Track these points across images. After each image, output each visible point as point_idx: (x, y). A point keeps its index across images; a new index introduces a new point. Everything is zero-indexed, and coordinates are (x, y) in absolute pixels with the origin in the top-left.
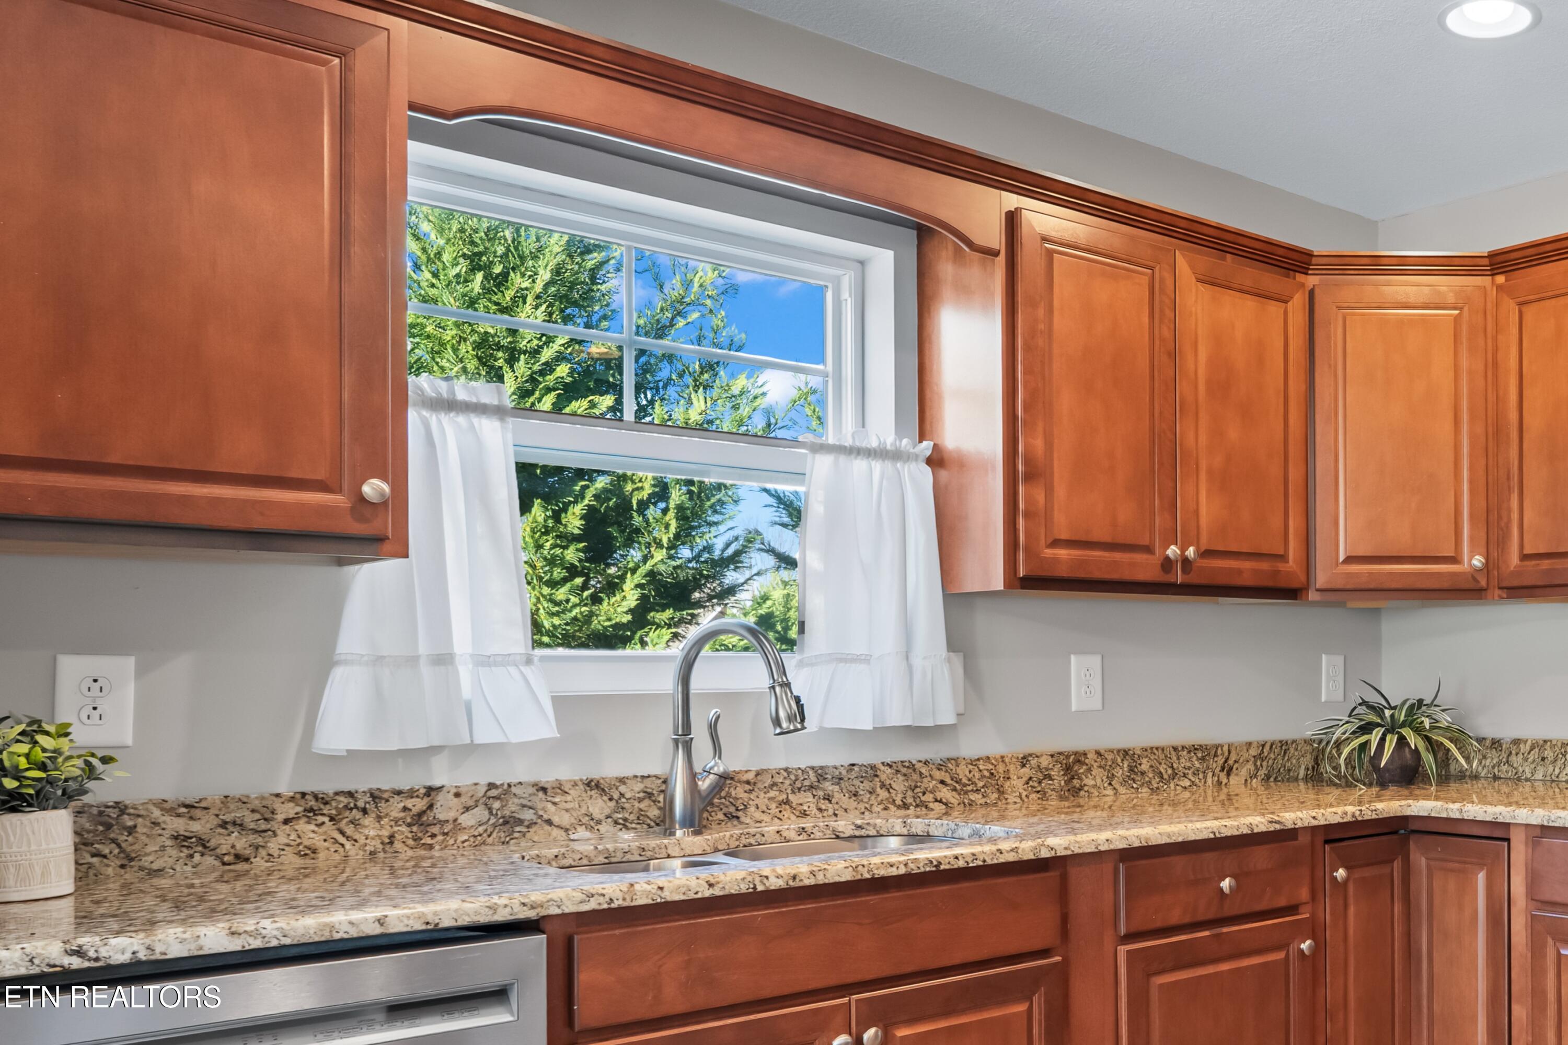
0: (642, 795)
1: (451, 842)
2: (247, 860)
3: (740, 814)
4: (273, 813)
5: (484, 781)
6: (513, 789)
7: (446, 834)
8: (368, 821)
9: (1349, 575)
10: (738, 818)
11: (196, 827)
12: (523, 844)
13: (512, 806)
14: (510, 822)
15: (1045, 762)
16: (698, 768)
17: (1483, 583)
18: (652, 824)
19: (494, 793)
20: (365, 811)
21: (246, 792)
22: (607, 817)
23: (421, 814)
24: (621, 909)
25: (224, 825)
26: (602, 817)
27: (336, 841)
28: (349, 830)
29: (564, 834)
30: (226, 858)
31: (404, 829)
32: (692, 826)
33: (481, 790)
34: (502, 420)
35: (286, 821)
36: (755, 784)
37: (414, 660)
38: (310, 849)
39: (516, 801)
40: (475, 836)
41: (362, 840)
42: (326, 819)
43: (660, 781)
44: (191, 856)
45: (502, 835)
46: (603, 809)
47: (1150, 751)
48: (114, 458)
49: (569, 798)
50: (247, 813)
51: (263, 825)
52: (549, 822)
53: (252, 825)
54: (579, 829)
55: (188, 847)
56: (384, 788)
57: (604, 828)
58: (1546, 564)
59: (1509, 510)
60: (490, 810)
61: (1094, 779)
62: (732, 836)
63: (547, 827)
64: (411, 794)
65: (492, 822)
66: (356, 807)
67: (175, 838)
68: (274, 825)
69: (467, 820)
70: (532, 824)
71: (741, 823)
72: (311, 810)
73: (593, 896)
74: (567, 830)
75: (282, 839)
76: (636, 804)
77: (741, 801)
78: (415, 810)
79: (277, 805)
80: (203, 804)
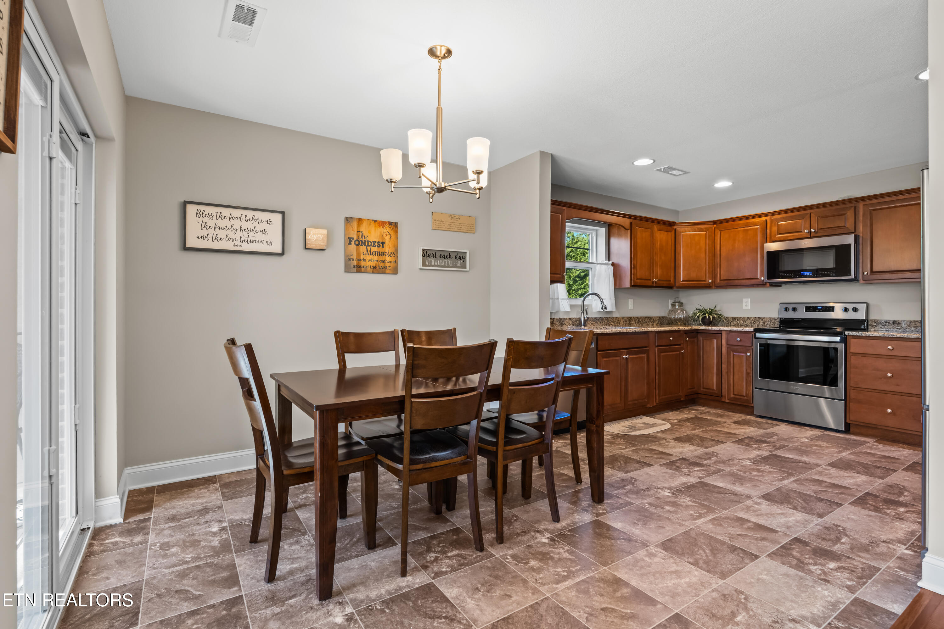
9: (683, 284)
15: (626, 318)
17: (711, 285)
47: (641, 317)
58: (726, 282)
59: (717, 271)
61: (633, 322)
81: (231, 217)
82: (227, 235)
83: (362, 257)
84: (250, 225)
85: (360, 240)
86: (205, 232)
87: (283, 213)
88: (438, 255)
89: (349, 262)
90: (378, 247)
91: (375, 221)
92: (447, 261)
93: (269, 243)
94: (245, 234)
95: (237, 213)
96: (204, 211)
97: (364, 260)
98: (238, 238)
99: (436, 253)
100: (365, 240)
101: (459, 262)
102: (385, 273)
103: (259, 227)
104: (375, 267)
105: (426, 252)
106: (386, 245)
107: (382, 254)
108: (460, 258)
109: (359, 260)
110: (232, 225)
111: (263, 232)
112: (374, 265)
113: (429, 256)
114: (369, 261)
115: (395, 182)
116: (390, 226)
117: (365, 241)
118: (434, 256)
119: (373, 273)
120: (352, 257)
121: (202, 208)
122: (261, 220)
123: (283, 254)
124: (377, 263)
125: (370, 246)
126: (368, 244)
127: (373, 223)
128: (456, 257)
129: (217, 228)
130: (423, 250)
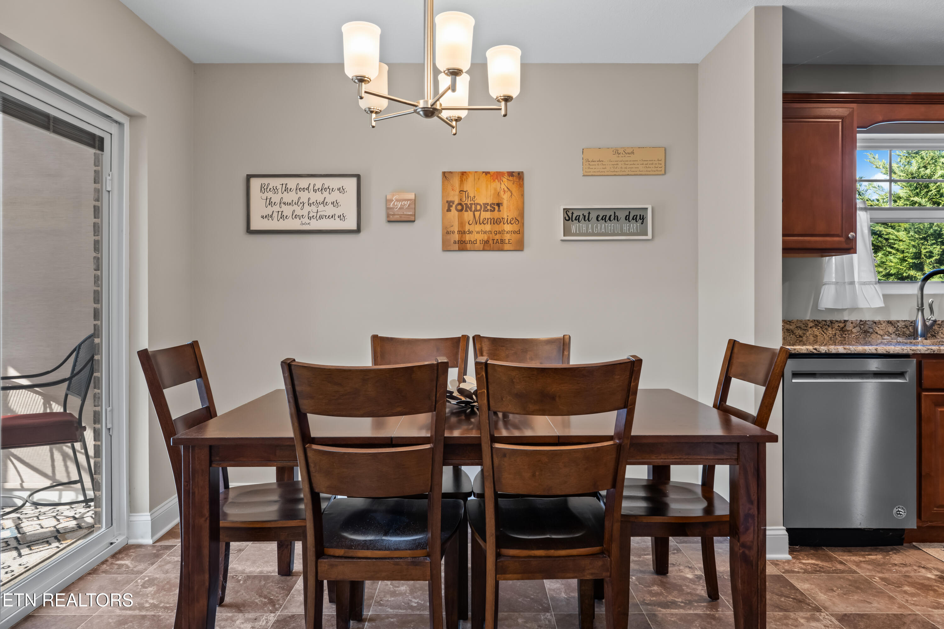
0: (904, 326)
1: (850, 337)
2: (802, 337)
3: (936, 335)
4: (808, 325)
5: (859, 319)
6: (867, 322)
7: (849, 334)
8: (830, 329)
10: (935, 336)
11: (791, 327)
12: (869, 339)
13: (867, 327)
14: (866, 332)
16: (926, 318)
18: (907, 336)
19: (862, 323)
20: (829, 326)
21: (802, 319)
22: (894, 333)
23: (843, 328)
24: (936, 354)
25: (797, 327)
26: (892, 333)
27: (822, 334)
28: (825, 331)
29: (881, 337)
30: (797, 336)
31: (838, 332)
32: (924, 337)
33: (858, 322)
34: (866, 211)
35: (811, 327)
36: (941, 325)
37: (844, 283)
38: (816, 335)
39: (868, 326)
40: (857, 336)
41: (828, 334)
42: (820, 328)
43: (910, 322)
44: (790, 335)
45: (864, 336)
46: (892, 330)
48: (795, 233)
49: (882, 326)
50: (802, 324)
51: (805, 328)
52: (877, 333)
53: (803, 328)
54: (885, 336)
55: (790, 333)
56: (833, 320)
57: (893, 336)
60: (861, 328)
62: (937, 341)
63: (876, 334)
64: (840, 322)
65: (861, 331)
66: (827, 324)
67: (787, 330)
68: (808, 328)
69: (854, 330)
70: (872, 333)
71: (937, 338)
72: (816, 325)
73: (929, 349)
74: (882, 336)
75: (810, 332)
76: (903, 329)
77: (936, 331)
78: (841, 327)
79: (809, 323)
80: (793, 322)
81: (299, 189)
82: (294, 211)
83: (467, 228)
84: (319, 197)
85: (463, 203)
86: (269, 210)
87: (358, 177)
88: (593, 216)
89: (448, 237)
90: (491, 211)
91: (487, 173)
92: (611, 225)
93: (342, 217)
94: (314, 208)
95: (304, 182)
96: (268, 184)
97: (470, 232)
98: (306, 214)
99: (589, 213)
100: (472, 202)
101: (634, 226)
102: (502, 250)
103: (330, 198)
104: (487, 242)
105: (573, 213)
106: (504, 208)
107: (496, 221)
108: (635, 218)
109: (462, 232)
110: (299, 198)
111: (335, 204)
112: (486, 238)
113: (578, 219)
114: (478, 233)
115: (376, 113)
116: (511, 178)
117: (471, 204)
118: (587, 218)
119: (484, 250)
120: (452, 229)
121: (266, 181)
122: (333, 189)
123: (358, 230)
124: (491, 235)
125: (480, 210)
126: (476, 208)
127: (483, 177)
128: (627, 218)
129: (282, 204)
130: (566, 211)
